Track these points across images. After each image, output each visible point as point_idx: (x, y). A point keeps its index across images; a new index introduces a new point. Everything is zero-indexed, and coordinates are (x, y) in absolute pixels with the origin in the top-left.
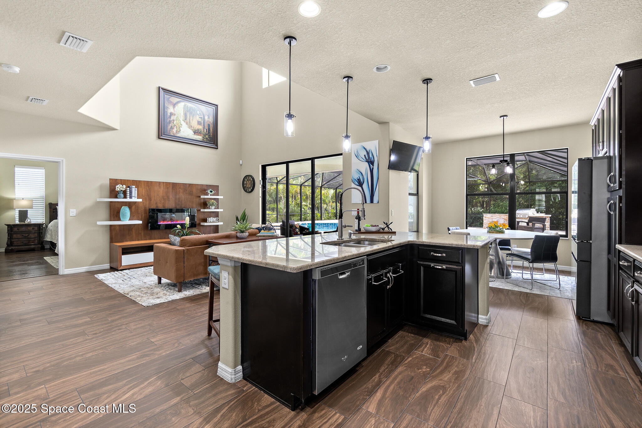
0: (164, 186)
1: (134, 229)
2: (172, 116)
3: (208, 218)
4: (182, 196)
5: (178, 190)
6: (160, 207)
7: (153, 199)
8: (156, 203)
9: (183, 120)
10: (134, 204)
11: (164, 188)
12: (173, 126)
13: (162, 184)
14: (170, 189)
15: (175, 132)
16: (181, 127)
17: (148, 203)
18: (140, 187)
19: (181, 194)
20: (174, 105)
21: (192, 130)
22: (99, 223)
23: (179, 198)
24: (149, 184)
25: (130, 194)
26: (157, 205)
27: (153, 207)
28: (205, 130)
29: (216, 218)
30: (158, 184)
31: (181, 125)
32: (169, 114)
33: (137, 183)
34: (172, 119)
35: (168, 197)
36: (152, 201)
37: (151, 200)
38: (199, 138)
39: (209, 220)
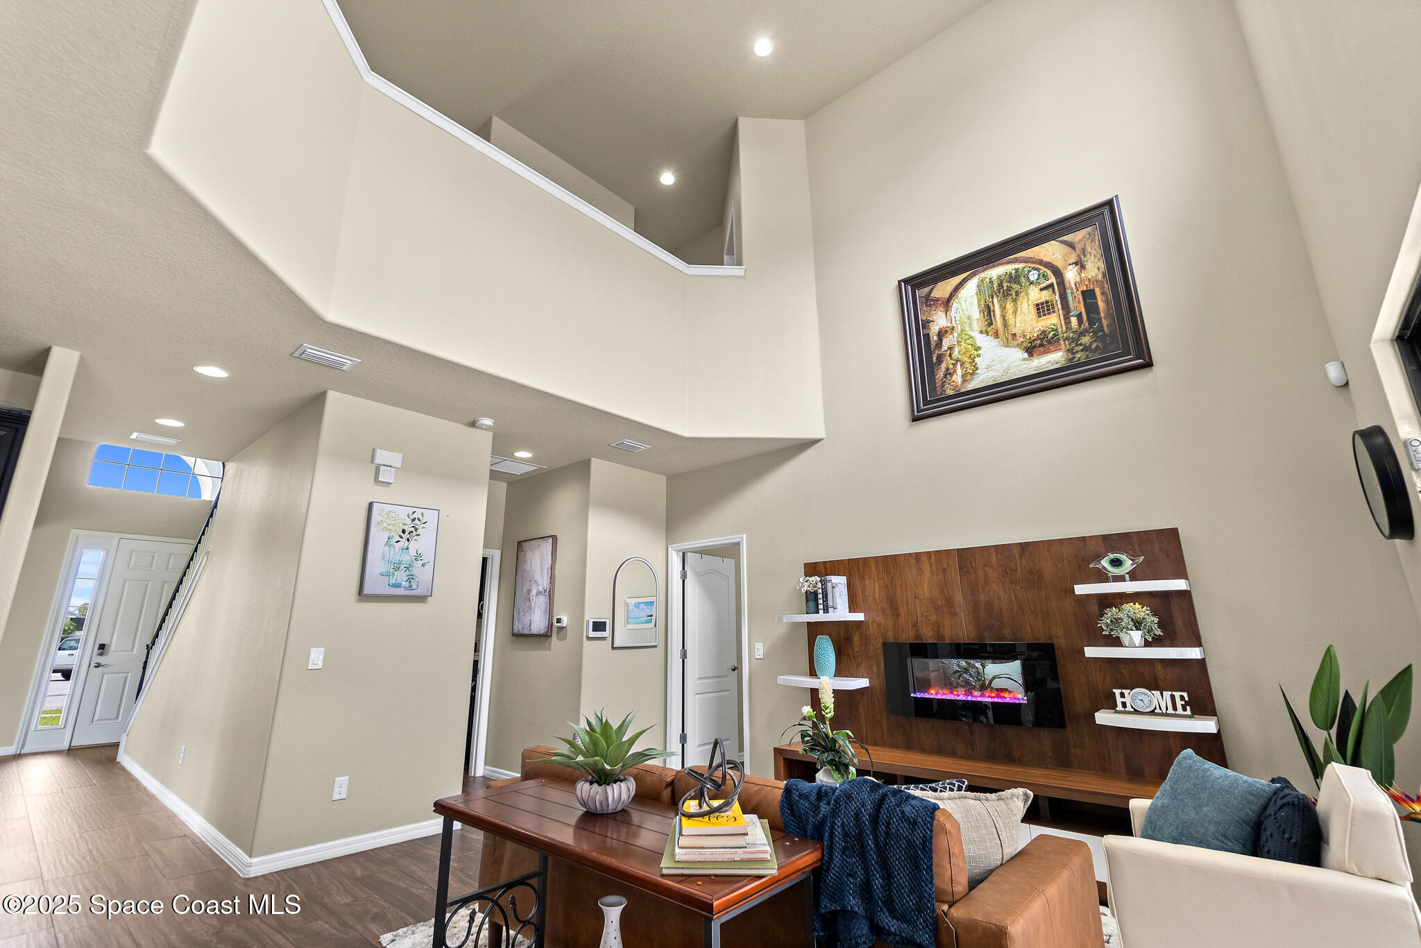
0: (931, 565)
1: (861, 704)
2: (944, 340)
3: (1117, 692)
4: (1000, 593)
5: (981, 574)
6: (928, 636)
7: (903, 611)
8: (915, 625)
9: (981, 332)
10: (858, 629)
11: (932, 573)
12: (951, 366)
13: (924, 559)
14: (955, 574)
15: (959, 380)
16: (978, 356)
17: (890, 624)
18: (866, 577)
19: (994, 587)
20: (947, 303)
21: (1019, 346)
22: (785, 679)
23: (989, 605)
24: (889, 564)
26: (917, 630)
27: (907, 636)
28: (1074, 320)
29: (1167, 694)
30: (913, 561)
31: (978, 349)
32: (935, 338)
33: (853, 569)
34: (945, 347)
35: (949, 602)
36: (902, 619)
37: (898, 615)
38: (1054, 359)
39: (1128, 700)
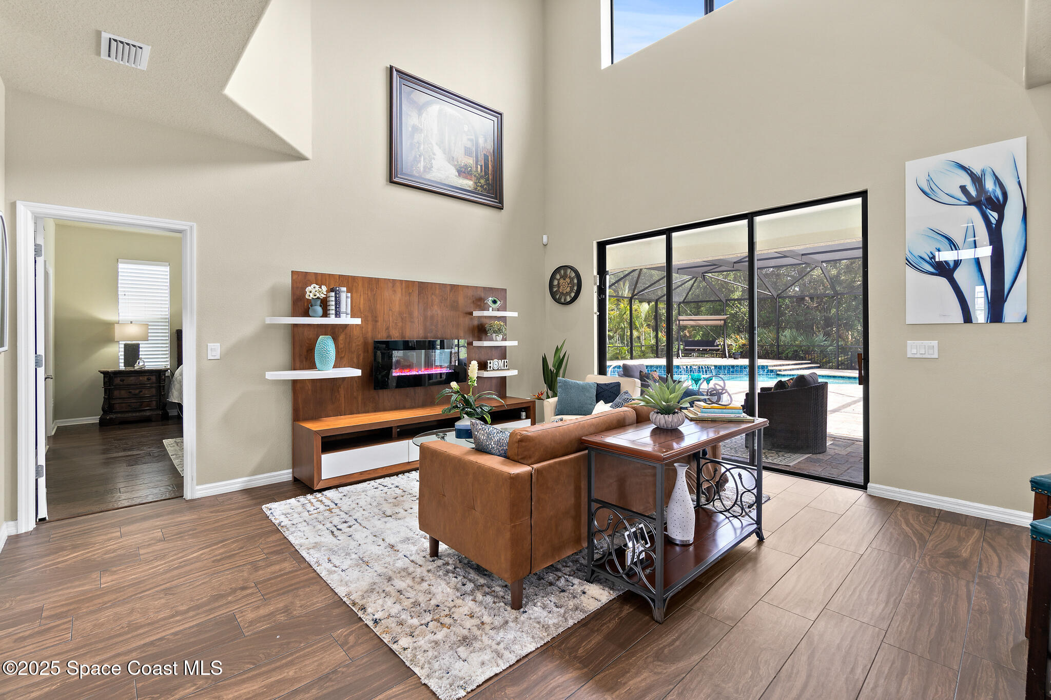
0: (402, 289)
1: (342, 386)
2: (416, 135)
3: (489, 361)
4: (437, 311)
5: (430, 299)
6: (395, 336)
7: (380, 319)
8: (388, 328)
9: (437, 144)
10: (343, 331)
11: (402, 295)
12: (418, 156)
13: (398, 284)
14: (415, 298)
15: (422, 169)
16: (434, 159)
17: (370, 327)
18: (354, 290)
19: (436, 307)
20: (420, 109)
21: (455, 166)
22: (271, 375)
23: (432, 317)
24: (373, 284)
25: (336, 307)
26: (389, 332)
27: (382, 336)
28: (479, 167)
29: (503, 361)
30: (390, 285)
31: (434, 154)
32: (410, 129)
33: (350, 282)
34: (415, 140)
35: (411, 314)
36: (379, 324)
37: (377, 321)
38: (468, 184)
39: (491, 365)
